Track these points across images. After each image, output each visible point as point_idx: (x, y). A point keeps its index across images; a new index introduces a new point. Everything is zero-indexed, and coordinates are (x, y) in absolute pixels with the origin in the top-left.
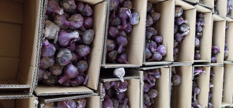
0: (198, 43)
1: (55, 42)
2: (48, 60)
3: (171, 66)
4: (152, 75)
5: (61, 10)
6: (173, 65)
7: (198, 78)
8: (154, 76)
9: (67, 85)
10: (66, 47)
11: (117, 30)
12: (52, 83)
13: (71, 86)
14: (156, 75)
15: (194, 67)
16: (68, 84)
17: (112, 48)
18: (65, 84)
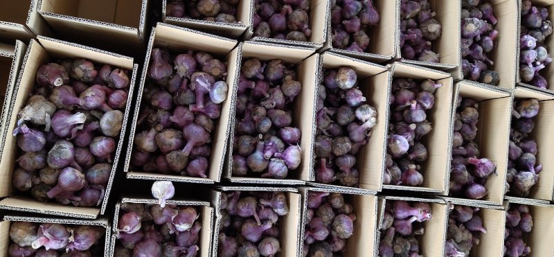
0: (405, 146)
1: (47, 129)
2: (31, 158)
3: (306, 190)
4: (268, 207)
5: (57, 80)
6: (311, 189)
7: (422, 231)
8: (272, 208)
9: (65, 203)
10: (64, 138)
11: (188, 112)
12: (42, 195)
13: (71, 205)
14: (276, 208)
15: (384, 201)
16: (68, 201)
17: (170, 146)
18: (61, 200)
